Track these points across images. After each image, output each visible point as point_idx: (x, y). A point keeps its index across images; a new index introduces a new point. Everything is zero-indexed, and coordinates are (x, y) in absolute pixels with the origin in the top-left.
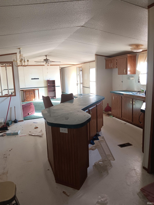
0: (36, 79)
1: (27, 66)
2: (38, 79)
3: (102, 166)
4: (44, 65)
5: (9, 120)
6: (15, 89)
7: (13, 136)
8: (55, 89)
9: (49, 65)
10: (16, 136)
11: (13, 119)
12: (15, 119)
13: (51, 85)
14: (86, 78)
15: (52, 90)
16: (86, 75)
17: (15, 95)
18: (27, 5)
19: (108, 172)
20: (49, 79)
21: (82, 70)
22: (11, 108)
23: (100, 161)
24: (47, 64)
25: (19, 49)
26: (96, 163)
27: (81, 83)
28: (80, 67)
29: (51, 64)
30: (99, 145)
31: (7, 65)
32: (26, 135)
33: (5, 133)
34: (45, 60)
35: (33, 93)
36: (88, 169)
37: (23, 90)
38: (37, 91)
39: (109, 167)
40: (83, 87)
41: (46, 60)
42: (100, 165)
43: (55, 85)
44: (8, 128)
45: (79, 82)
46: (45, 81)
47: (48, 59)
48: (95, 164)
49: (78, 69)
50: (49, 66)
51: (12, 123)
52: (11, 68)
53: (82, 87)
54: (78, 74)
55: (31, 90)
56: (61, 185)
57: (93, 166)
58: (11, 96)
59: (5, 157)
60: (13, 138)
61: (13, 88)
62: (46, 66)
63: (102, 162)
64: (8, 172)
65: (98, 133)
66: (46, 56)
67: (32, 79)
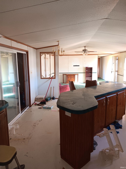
0: (77, 66)
1: (63, 55)
2: (79, 66)
3: (107, 154)
4: (82, 55)
5: (49, 96)
6: (55, 73)
7: (47, 109)
8: (92, 75)
9: (87, 54)
10: (49, 110)
11: (52, 97)
12: (53, 97)
13: (89, 71)
14: (121, 66)
15: (90, 75)
16: (121, 64)
17: (55, 78)
18: (42, 4)
19: (112, 162)
20: (87, 66)
21: (118, 59)
22: (51, 88)
23: (108, 149)
24: (85, 53)
25: (58, 41)
26: (104, 150)
27: (116, 71)
28: (116, 57)
29: (89, 54)
30: (107, 133)
31: (51, 54)
32: (56, 110)
33: (42, 107)
34: (83, 50)
35: (73, 77)
36: (91, 154)
37: (66, 75)
38: (77, 75)
39: (115, 157)
40: (118, 74)
41: (85, 51)
42: (106, 153)
43: (92, 72)
44: (46, 103)
45: (114, 70)
46: (84, 67)
47: (86, 50)
48: (102, 151)
49: (114, 58)
50: (87, 56)
51: (50, 99)
52: (54, 56)
53: (116, 75)
54: (113, 63)
55: (72, 74)
56: (64, 161)
57: (100, 152)
58: (52, 78)
59: (35, 125)
60: (47, 111)
61: (54, 73)
62: (84, 55)
63: (109, 150)
64: (31, 138)
65: (117, 121)
66: (85, 47)
67: (74, 66)
